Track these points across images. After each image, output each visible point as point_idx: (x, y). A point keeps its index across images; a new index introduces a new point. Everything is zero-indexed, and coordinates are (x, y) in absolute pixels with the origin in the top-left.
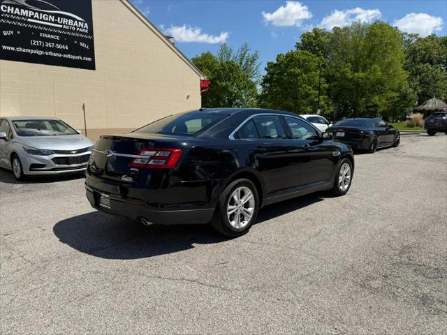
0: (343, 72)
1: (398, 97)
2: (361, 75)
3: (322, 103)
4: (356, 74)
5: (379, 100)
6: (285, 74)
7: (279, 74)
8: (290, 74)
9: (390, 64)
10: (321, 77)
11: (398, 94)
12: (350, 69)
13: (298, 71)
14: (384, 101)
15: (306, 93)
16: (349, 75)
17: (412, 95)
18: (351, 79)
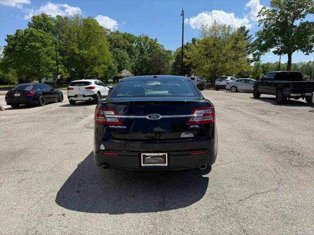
0: (72, 49)
1: (107, 68)
2: (85, 52)
3: (60, 70)
4: (81, 51)
5: (98, 69)
6: (27, 46)
7: (20, 45)
8: (31, 47)
9: (101, 47)
10: (56, 51)
11: (107, 66)
12: (77, 47)
13: (38, 45)
14: (101, 70)
15: (47, 62)
16: (77, 51)
17: (114, 68)
18: (79, 54)
